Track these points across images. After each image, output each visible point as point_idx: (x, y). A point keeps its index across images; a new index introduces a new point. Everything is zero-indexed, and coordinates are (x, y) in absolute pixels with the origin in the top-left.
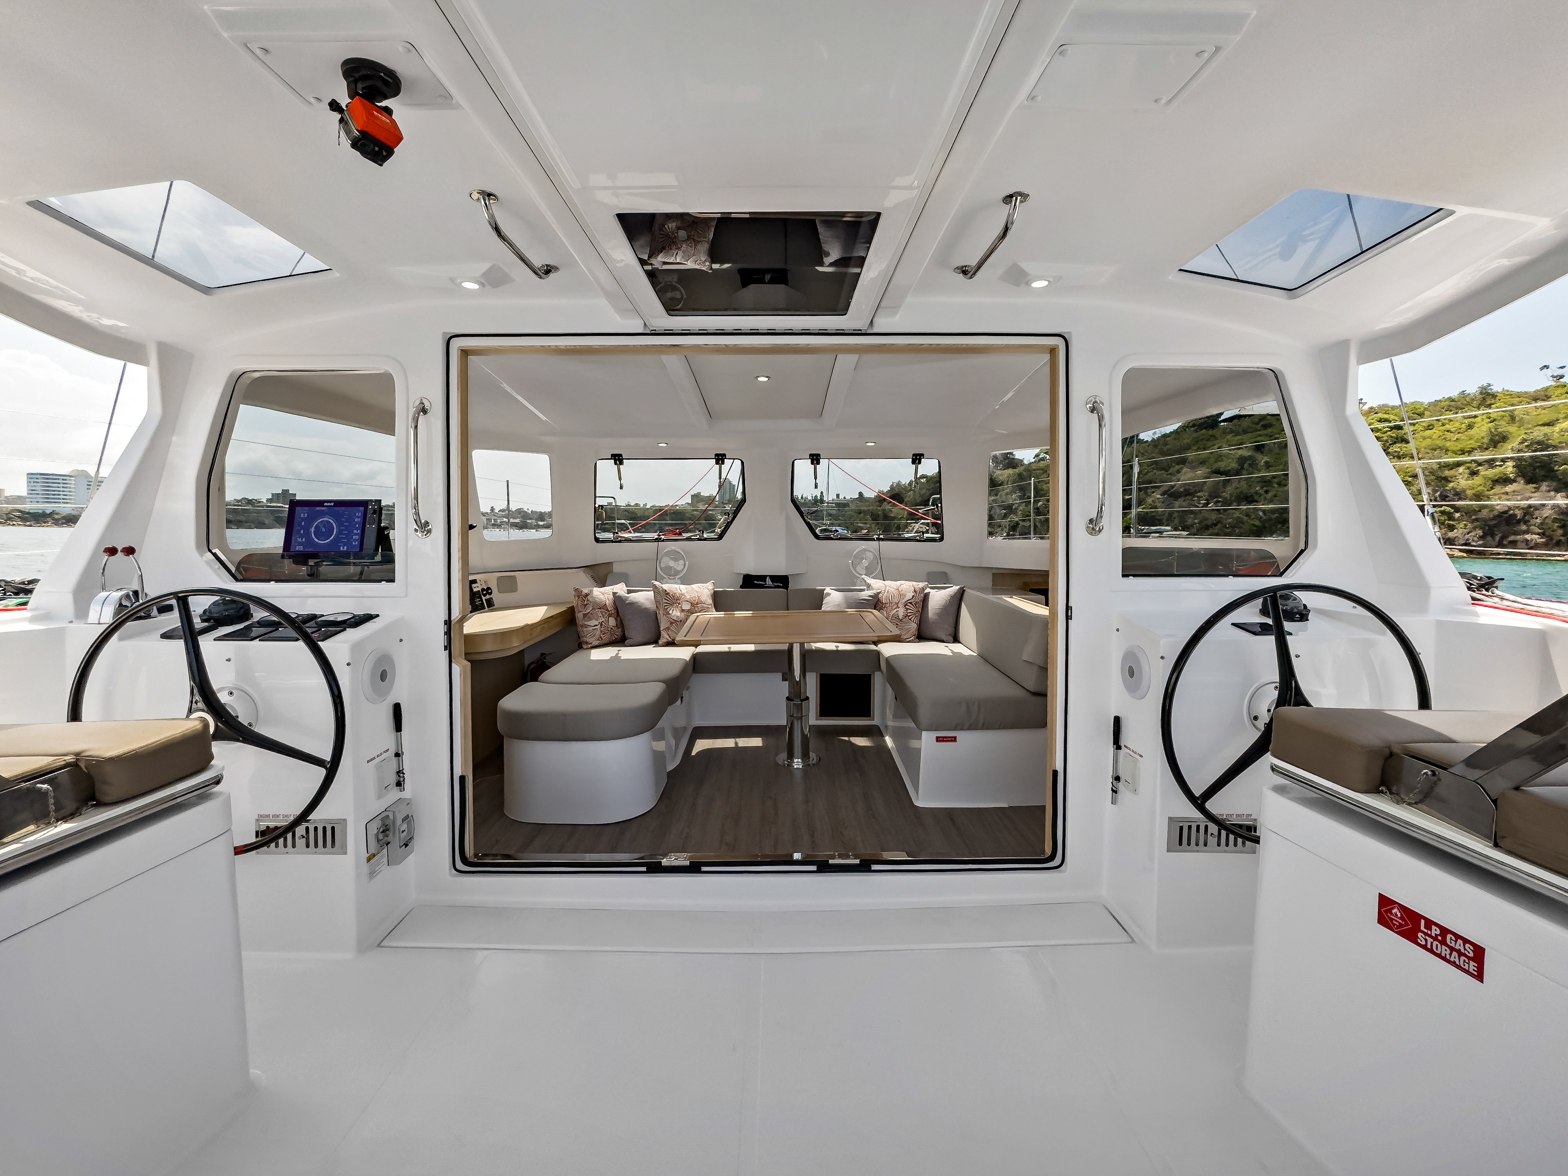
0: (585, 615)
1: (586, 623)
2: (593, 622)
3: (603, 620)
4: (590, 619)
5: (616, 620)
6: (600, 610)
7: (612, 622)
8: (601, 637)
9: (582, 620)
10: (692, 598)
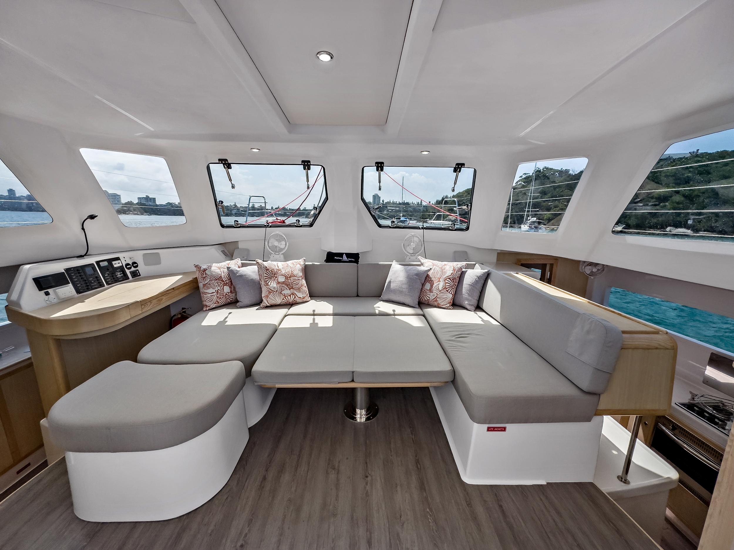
0: (204, 285)
1: (205, 291)
2: (211, 291)
3: (219, 288)
4: (208, 288)
5: (230, 287)
6: (216, 281)
7: (227, 289)
8: (217, 301)
9: (202, 289)
10: (286, 273)
